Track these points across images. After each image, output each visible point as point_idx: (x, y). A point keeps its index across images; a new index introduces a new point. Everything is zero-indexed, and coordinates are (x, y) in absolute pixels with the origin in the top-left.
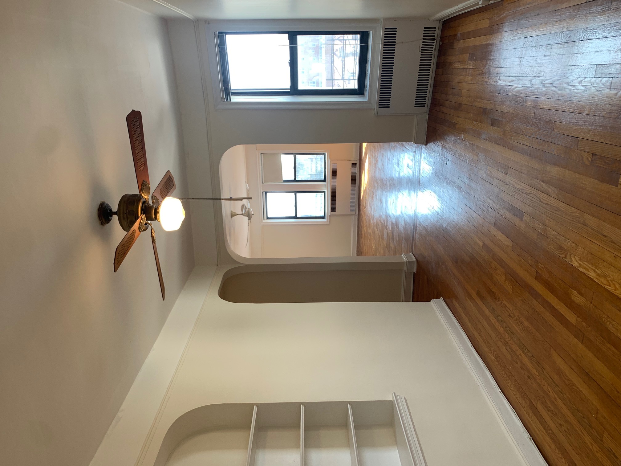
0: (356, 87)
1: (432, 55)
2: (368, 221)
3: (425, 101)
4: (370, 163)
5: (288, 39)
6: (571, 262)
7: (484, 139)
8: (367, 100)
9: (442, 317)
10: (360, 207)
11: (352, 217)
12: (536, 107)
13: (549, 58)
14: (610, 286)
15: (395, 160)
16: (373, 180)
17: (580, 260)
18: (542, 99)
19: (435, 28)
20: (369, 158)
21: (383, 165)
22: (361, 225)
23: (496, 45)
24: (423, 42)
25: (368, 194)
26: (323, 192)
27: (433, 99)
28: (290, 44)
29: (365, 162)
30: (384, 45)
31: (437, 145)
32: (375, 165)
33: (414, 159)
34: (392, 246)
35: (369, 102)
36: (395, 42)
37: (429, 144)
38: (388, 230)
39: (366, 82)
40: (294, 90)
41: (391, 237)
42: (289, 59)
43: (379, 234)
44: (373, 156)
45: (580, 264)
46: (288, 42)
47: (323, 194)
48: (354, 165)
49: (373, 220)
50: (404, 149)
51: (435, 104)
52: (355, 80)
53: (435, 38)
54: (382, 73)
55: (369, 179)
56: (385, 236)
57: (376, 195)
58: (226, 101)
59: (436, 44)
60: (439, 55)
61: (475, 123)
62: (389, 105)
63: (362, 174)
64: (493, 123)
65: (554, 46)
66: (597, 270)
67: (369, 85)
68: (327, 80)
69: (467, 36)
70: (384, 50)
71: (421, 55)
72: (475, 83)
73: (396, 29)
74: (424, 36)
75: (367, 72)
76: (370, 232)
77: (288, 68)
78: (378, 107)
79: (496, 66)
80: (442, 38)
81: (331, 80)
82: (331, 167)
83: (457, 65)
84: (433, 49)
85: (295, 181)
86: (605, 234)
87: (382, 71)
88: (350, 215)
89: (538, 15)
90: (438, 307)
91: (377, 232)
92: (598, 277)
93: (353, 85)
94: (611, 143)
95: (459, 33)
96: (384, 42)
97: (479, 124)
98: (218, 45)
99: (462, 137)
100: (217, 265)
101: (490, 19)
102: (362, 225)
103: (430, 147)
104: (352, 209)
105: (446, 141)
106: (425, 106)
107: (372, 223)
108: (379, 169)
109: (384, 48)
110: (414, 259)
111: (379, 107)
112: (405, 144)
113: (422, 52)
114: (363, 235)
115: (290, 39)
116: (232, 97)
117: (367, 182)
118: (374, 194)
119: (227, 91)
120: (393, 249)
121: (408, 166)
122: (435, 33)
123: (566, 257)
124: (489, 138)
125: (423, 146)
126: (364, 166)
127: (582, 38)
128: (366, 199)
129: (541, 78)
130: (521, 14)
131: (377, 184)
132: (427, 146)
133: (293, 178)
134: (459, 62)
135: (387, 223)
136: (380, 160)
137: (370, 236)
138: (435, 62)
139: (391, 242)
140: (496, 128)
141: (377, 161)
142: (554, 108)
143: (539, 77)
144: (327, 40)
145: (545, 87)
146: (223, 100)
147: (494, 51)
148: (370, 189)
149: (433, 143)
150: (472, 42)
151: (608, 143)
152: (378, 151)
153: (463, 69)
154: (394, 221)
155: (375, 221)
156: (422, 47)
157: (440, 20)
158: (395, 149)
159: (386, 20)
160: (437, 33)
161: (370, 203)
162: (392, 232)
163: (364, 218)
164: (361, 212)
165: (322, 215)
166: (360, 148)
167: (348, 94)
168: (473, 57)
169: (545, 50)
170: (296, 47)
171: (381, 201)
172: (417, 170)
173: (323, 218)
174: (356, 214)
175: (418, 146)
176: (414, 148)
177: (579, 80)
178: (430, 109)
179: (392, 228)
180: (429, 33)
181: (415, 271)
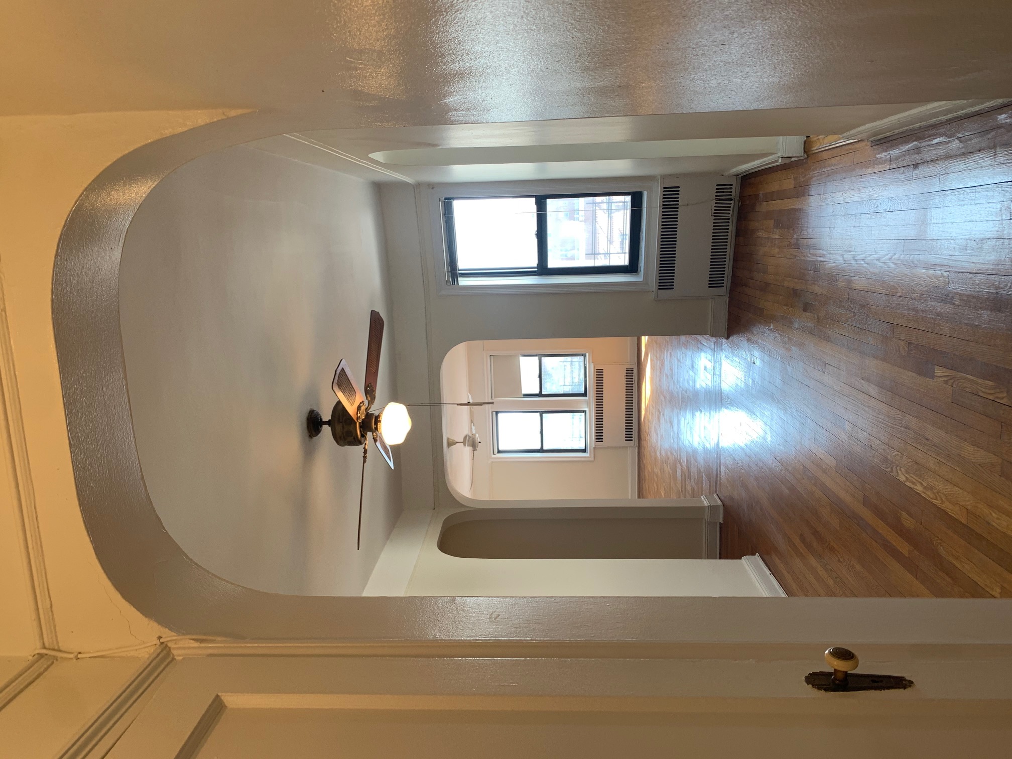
0: (627, 263)
1: (729, 219)
2: (653, 455)
3: (723, 280)
4: (653, 368)
5: (535, 204)
6: (898, 476)
7: (797, 329)
8: (642, 280)
9: (757, 578)
10: (640, 436)
11: (629, 451)
12: (850, 288)
13: (859, 230)
14: (937, 500)
15: (688, 362)
16: (657, 392)
17: (907, 472)
18: (855, 278)
19: (732, 185)
20: (652, 360)
21: (671, 369)
22: (643, 461)
23: (803, 210)
24: (716, 203)
25: (652, 413)
26: (584, 411)
27: (734, 276)
28: (537, 211)
29: (646, 366)
30: (663, 208)
31: (742, 339)
32: (661, 370)
33: (713, 358)
34: (689, 488)
35: (645, 282)
36: (678, 204)
37: (731, 338)
38: (683, 464)
39: (640, 257)
40: (543, 269)
41: (687, 475)
42: (536, 229)
43: (671, 471)
44: (657, 357)
45: (906, 477)
46: (535, 207)
47: (583, 414)
48: (629, 372)
49: (660, 452)
50: (699, 345)
51: (737, 284)
52: (625, 253)
53: (732, 197)
54: (661, 245)
55: (652, 392)
56: (679, 474)
57: (663, 415)
58: (452, 284)
59: (733, 206)
60: (739, 219)
61: (785, 308)
62: (673, 285)
63: (642, 384)
64: (806, 308)
65: (863, 216)
66: (923, 483)
67: (644, 261)
68: (586, 254)
69: (770, 197)
70: (663, 215)
71: (714, 220)
72: (783, 256)
73: (679, 187)
74: (716, 196)
75: (641, 244)
76: (657, 470)
77: (535, 241)
78: (657, 288)
79: (804, 237)
80: (742, 197)
81: (592, 254)
82: (594, 374)
83: (760, 234)
84: (731, 212)
85: (540, 395)
86: (928, 437)
87: (662, 242)
88: (626, 447)
89: (844, 178)
90: (752, 565)
91: (667, 469)
92: (924, 491)
93: (623, 260)
94: (924, 329)
95: (761, 193)
96: (663, 205)
97: (790, 309)
98: (445, 215)
99: (772, 327)
100: (434, 509)
101: (795, 179)
102: (645, 462)
103: (732, 341)
104: (629, 438)
105: (752, 333)
106: (723, 286)
107: (659, 457)
108: (667, 375)
109: (663, 212)
110: (720, 503)
111: (659, 289)
112: (699, 337)
113: (715, 216)
114: (647, 477)
115: (537, 203)
116: (460, 279)
117: (650, 395)
118: (660, 413)
119: (454, 272)
120: (690, 492)
121: (705, 369)
122: (731, 192)
123: (892, 471)
124: (803, 328)
125: (724, 340)
126: (645, 372)
127: (889, 208)
128: (649, 421)
129: (852, 253)
130: (827, 176)
131: (665, 397)
132: (729, 340)
133: (537, 392)
134: (763, 229)
135: (680, 455)
136: (667, 363)
137: (657, 477)
138: (734, 229)
139: (687, 483)
140: (809, 314)
141: (663, 364)
142: (868, 289)
143: (850, 251)
144: (587, 203)
145: (857, 264)
146: (448, 284)
147: (802, 218)
148: (654, 406)
149: (735, 336)
150: (777, 205)
151: (921, 329)
152: (664, 349)
153: (768, 238)
154: (690, 450)
155: (663, 453)
156: (715, 210)
157: (738, 175)
158: (687, 346)
159: (664, 177)
160: (735, 192)
161: (655, 427)
162: (688, 468)
163: (646, 452)
164: (643, 443)
165: (583, 447)
166: (637, 346)
167: (616, 273)
168: (778, 225)
169: (854, 220)
170: (545, 215)
171: (671, 423)
172: (718, 373)
173: (584, 451)
174: (635, 445)
175: (717, 340)
176: (713, 344)
177: (889, 256)
178: (730, 290)
179: (687, 460)
180: (723, 192)
181: (721, 521)
